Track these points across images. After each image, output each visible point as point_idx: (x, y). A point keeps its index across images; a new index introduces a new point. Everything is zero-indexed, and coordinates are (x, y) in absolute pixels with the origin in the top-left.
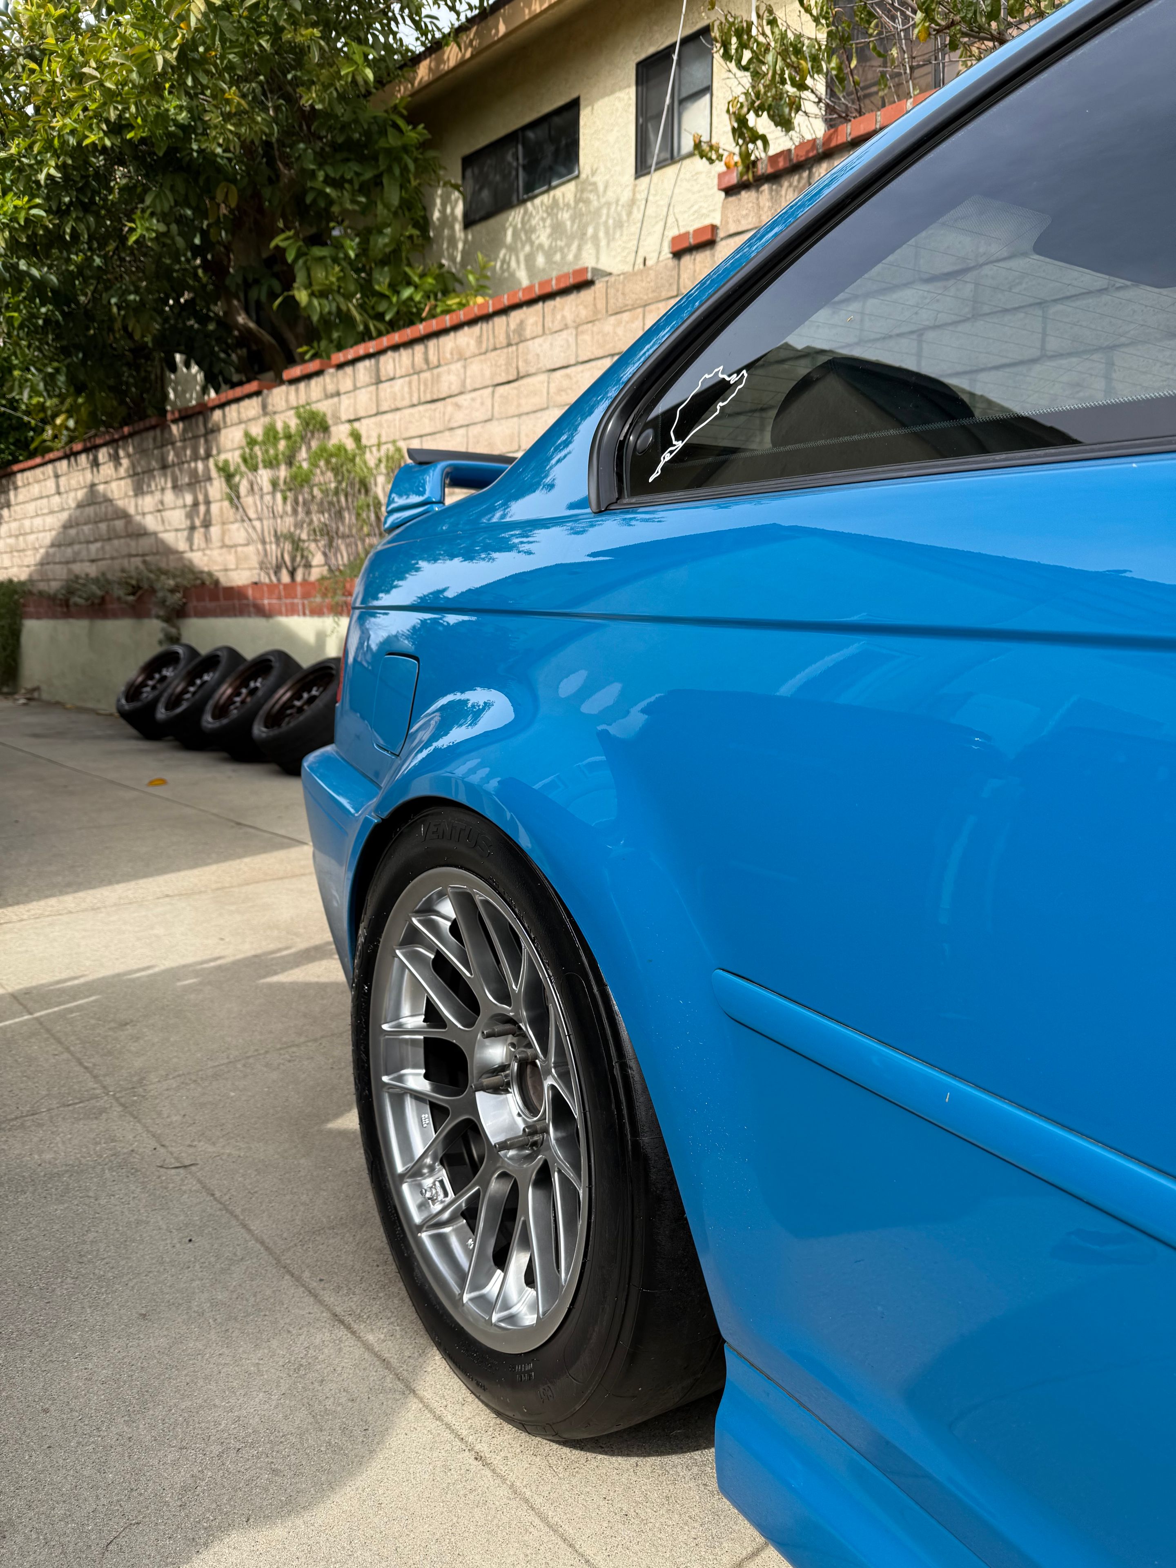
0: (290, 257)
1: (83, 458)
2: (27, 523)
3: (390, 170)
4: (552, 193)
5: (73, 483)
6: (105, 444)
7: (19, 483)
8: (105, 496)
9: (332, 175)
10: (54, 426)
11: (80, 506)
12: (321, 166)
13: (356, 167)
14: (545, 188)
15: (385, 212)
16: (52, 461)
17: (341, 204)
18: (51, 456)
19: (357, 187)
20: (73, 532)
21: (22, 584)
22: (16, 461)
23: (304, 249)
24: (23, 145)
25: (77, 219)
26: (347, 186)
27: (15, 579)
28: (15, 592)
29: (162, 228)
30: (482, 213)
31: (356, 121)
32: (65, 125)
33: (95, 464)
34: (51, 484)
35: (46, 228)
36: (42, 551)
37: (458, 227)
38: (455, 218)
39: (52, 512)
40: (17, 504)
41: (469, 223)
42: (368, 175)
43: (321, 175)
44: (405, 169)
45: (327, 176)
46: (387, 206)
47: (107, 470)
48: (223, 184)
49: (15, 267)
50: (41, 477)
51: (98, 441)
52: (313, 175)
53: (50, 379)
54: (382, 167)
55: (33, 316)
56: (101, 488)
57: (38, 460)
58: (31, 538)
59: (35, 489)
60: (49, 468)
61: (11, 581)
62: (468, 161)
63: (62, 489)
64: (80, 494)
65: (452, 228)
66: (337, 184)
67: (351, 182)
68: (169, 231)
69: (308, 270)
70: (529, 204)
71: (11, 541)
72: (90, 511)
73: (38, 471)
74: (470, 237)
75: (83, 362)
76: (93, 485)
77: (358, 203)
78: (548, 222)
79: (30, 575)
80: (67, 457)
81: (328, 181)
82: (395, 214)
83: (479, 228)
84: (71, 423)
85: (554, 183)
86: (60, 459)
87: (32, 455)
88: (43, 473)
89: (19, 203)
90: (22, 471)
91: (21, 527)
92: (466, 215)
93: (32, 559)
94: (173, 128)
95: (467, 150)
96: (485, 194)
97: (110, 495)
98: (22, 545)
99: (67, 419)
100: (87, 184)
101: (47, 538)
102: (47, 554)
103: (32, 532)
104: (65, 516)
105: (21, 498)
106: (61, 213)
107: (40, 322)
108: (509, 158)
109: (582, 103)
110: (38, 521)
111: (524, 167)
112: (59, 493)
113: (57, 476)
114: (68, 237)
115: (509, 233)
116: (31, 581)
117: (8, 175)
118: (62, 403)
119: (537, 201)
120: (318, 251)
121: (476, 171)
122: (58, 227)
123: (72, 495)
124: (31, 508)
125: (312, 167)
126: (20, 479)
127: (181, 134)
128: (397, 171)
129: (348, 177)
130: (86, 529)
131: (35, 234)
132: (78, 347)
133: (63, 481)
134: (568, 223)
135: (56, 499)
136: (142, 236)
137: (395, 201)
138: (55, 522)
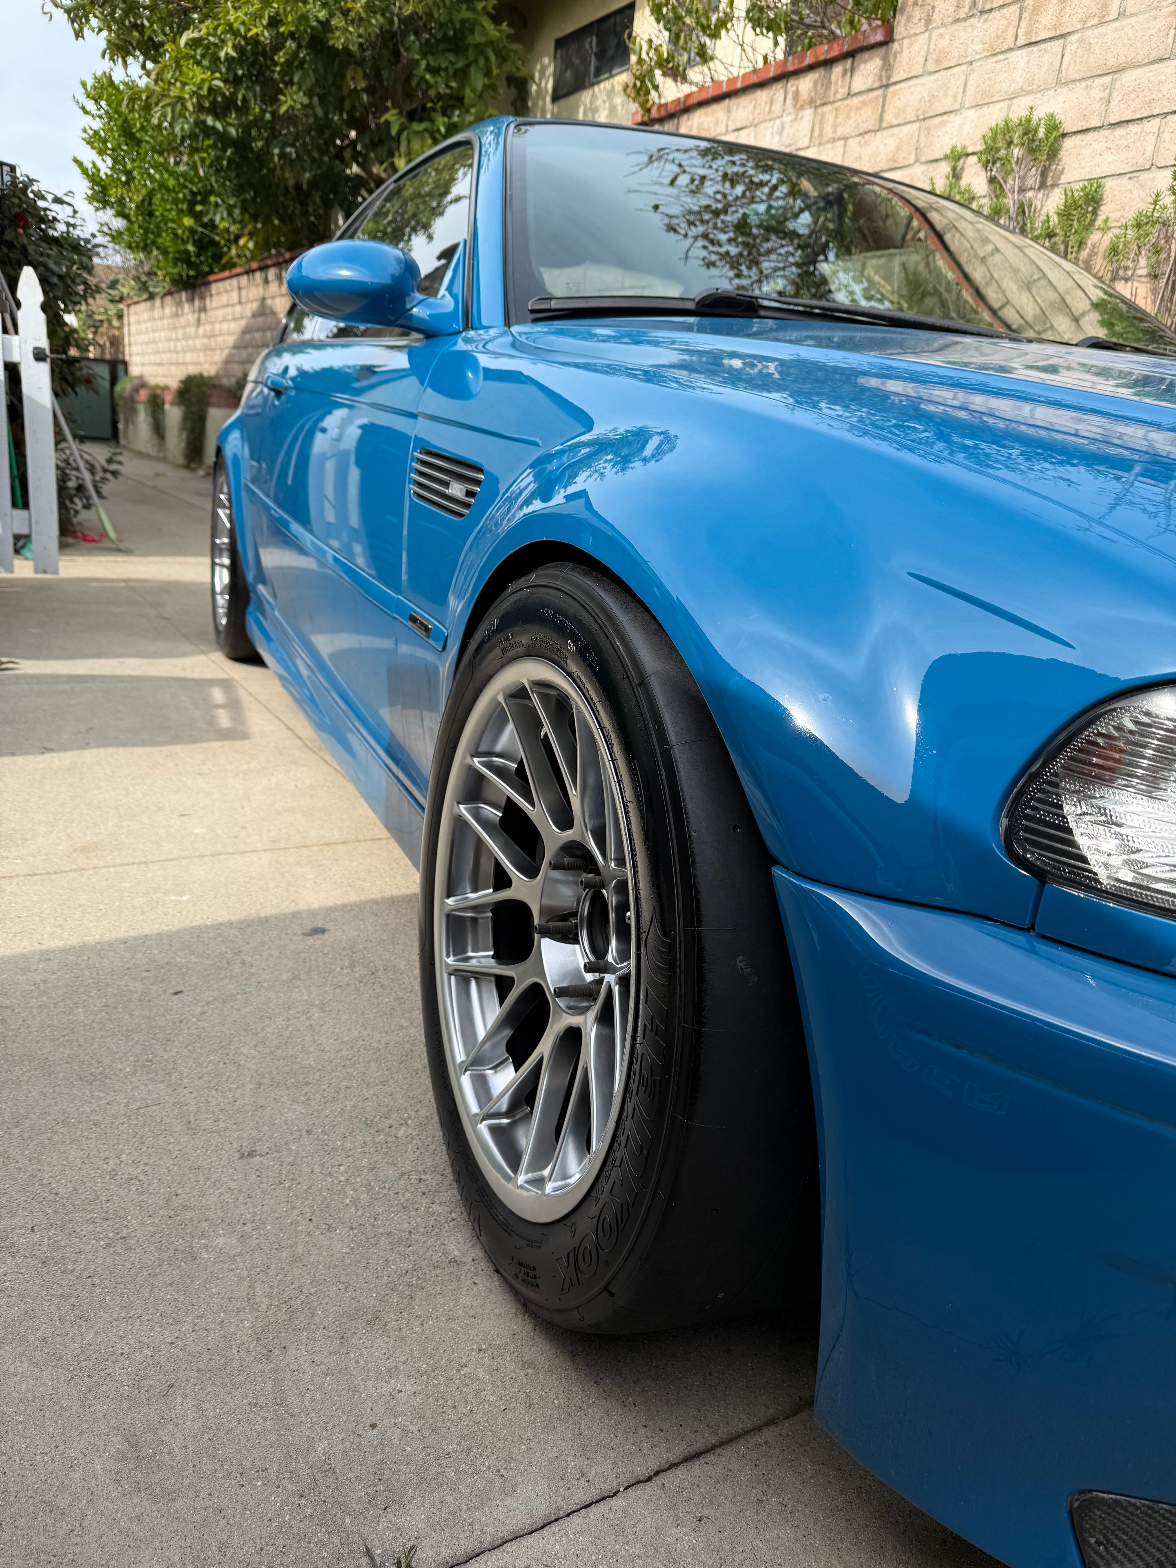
0: (394, 131)
1: (258, 276)
2: (217, 326)
3: (476, 61)
4: (611, 80)
5: (251, 296)
6: (274, 265)
7: (214, 292)
8: (271, 309)
9: (432, 63)
10: (238, 247)
11: (254, 316)
12: (424, 55)
13: (452, 58)
14: (607, 75)
15: (472, 95)
16: (237, 275)
17: (437, 88)
18: (238, 270)
19: (451, 73)
20: (248, 337)
21: (210, 378)
22: (212, 272)
23: (407, 124)
24: (211, 26)
25: (248, 88)
26: (442, 73)
27: (205, 374)
28: (204, 384)
29: (306, 101)
30: (565, 90)
31: (451, 21)
32: (237, 17)
33: (266, 281)
34: (235, 295)
35: (223, 95)
36: (226, 351)
37: (548, 99)
38: (547, 91)
39: (235, 319)
40: (213, 309)
41: (555, 98)
42: (460, 64)
43: (423, 63)
44: (487, 60)
45: (428, 65)
46: (473, 90)
47: (274, 287)
48: (352, 66)
49: (204, 122)
50: (228, 288)
51: (269, 262)
52: (417, 63)
53: (230, 209)
54: (471, 58)
55: (218, 159)
56: (269, 302)
57: (227, 274)
58: (220, 339)
59: (224, 298)
60: (234, 281)
61: (201, 375)
62: (560, 43)
63: (243, 300)
64: (255, 306)
65: (544, 100)
66: (434, 70)
67: (446, 70)
68: (311, 103)
69: (409, 141)
70: (596, 88)
71: (206, 341)
72: (260, 320)
73: (227, 283)
74: (555, 110)
75: (254, 199)
76: (264, 299)
77: (451, 88)
78: (607, 104)
79: (218, 371)
80: (247, 273)
81: (429, 69)
82: (481, 96)
83: (563, 102)
84: (251, 245)
85: (614, 72)
86: (242, 274)
87: (223, 269)
88: (231, 285)
89: (204, 76)
90: (216, 281)
91: (213, 330)
92: (555, 90)
93: (219, 357)
94: (315, 23)
95: (560, 33)
96: (568, 74)
97: (274, 308)
98: (213, 345)
99: (247, 242)
100: (256, 59)
101: (230, 340)
102: (230, 355)
103: (220, 335)
104: (243, 323)
105: (214, 304)
106: (236, 81)
107: (225, 163)
108: (587, 46)
109: (637, 6)
110: (225, 326)
111: (596, 55)
112: (240, 303)
113: (240, 289)
114: (239, 103)
115: (581, 110)
116: (217, 376)
117: (199, 51)
118: (243, 227)
119: (602, 85)
120: (417, 127)
121: (564, 53)
122: (234, 94)
123: (249, 306)
124: (220, 314)
125: (417, 57)
126: (214, 287)
127: (320, 28)
128: (482, 63)
129: (443, 66)
130: (257, 335)
131: (215, 100)
132: (251, 186)
133: (244, 292)
134: (620, 108)
135: (238, 308)
136: (292, 107)
137: (479, 87)
138: (236, 327)
